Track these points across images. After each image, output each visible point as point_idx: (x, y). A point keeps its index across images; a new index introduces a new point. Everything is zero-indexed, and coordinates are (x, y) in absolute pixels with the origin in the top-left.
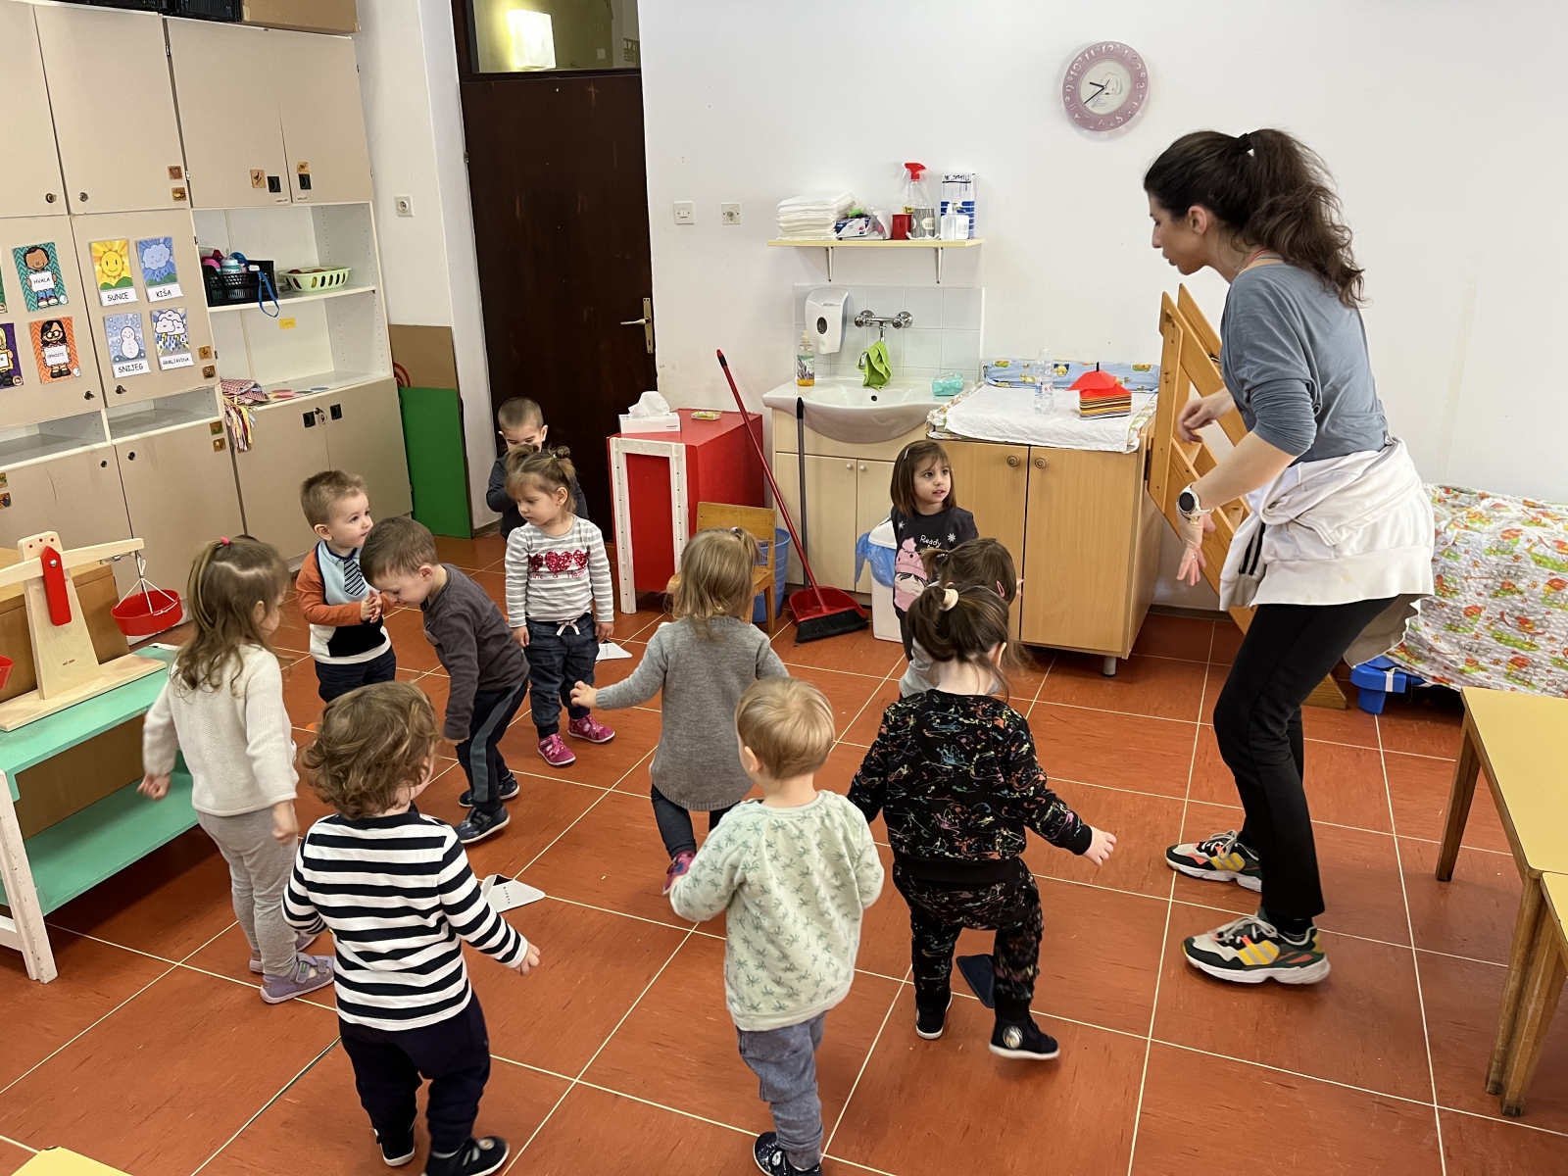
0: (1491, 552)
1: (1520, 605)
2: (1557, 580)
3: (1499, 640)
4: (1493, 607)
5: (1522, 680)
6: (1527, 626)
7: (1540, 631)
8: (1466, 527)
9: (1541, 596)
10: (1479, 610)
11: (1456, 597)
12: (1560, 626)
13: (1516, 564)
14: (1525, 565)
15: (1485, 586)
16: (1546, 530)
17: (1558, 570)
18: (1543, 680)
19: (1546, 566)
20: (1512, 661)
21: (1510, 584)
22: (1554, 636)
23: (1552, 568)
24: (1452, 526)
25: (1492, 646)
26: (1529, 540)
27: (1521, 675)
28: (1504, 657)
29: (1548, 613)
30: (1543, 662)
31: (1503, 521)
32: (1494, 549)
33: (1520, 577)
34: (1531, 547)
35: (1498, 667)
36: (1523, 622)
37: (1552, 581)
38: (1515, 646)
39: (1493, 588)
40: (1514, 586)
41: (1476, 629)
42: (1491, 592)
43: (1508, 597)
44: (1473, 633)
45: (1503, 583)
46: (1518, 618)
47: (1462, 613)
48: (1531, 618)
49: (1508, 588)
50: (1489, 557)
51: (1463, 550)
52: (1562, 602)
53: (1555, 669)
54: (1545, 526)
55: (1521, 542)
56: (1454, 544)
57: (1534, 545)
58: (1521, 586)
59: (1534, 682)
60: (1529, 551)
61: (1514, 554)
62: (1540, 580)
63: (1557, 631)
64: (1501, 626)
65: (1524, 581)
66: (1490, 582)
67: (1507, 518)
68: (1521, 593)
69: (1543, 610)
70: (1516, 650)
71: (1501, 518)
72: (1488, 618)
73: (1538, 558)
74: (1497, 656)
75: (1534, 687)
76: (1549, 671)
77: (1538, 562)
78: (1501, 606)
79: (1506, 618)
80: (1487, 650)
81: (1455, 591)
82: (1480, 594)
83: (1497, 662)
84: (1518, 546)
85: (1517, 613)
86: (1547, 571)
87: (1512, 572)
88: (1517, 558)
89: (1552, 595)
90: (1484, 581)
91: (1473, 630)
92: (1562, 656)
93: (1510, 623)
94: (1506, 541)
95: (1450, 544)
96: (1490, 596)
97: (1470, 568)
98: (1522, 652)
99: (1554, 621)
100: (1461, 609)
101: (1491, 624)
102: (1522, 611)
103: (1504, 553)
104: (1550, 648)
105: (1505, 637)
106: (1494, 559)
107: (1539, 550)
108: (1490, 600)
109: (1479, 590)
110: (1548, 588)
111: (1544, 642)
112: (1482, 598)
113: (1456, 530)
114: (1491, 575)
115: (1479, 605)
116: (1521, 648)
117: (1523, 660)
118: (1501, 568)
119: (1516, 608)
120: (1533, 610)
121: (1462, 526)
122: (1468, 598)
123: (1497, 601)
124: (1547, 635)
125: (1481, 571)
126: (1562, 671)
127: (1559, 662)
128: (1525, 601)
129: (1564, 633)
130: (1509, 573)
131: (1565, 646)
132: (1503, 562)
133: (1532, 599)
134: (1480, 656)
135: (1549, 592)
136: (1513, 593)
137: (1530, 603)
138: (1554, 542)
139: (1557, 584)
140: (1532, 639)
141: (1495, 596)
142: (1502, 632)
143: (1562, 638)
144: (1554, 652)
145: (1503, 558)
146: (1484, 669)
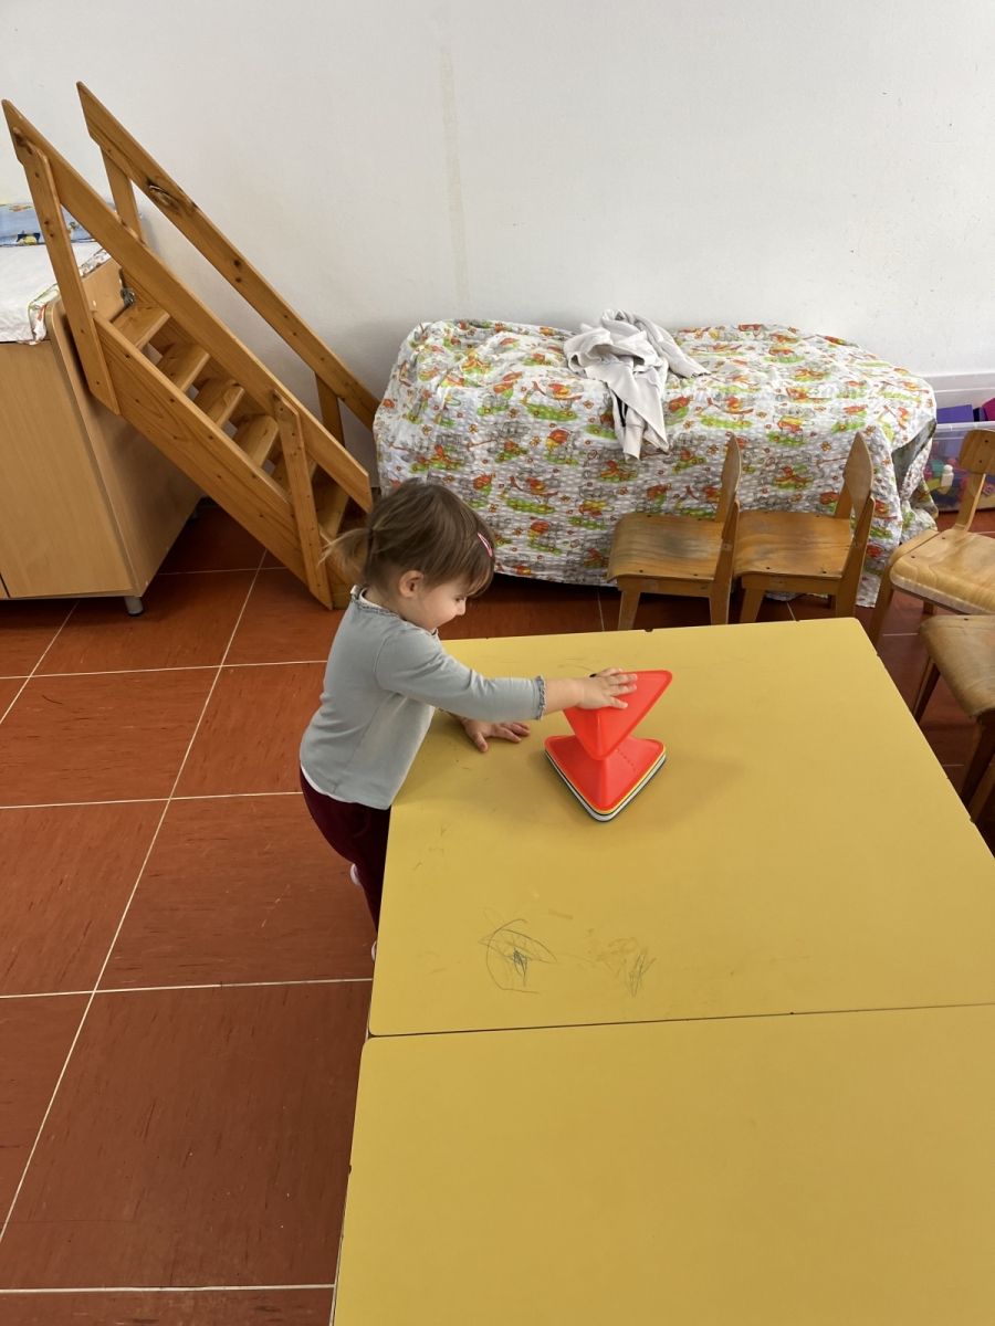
0: (487, 411)
1: (527, 466)
2: (558, 431)
3: (515, 507)
4: (503, 472)
5: (547, 546)
6: (539, 487)
7: (552, 492)
8: (462, 382)
9: (545, 453)
10: (490, 478)
11: (461, 468)
12: (570, 482)
13: (514, 420)
14: (523, 420)
15: (489, 450)
16: (551, 368)
17: (558, 419)
18: (567, 542)
19: (544, 418)
20: (533, 527)
21: (512, 444)
22: (567, 495)
23: (552, 418)
24: (446, 382)
25: (510, 515)
26: (523, 389)
27: (545, 541)
28: (524, 524)
29: (556, 471)
30: (562, 524)
31: (505, 365)
32: (488, 407)
33: (522, 435)
34: (526, 397)
35: (521, 537)
36: (533, 484)
37: (554, 433)
38: (531, 511)
39: (496, 452)
40: (517, 446)
41: (491, 501)
42: (496, 456)
43: (514, 459)
44: (489, 506)
45: (505, 444)
46: (528, 481)
47: (471, 486)
48: (540, 479)
49: (511, 450)
50: (485, 418)
51: (455, 413)
52: (568, 457)
53: (575, 529)
54: (549, 363)
55: (515, 392)
56: (445, 408)
57: (530, 393)
58: (524, 444)
59: (558, 547)
60: (524, 402)
61: (511, 408)
62: (542, 434)
63: (569, 489)
64: (514, 492)
65: (526, 437)
66: (493, 445)
67: (507, 360)
68: (525, 452)
69: (551, 467)
70: (534, 515)
71: (501, 361)
72: (501, 486)
73: (535, 409)
74: (517, 524)
75: (560, 551)
76: (570, 532)
77: (536, 414)
78: (510, 470)
79: (517, 482)
80: (508, 521)
81: (458, 463)
82: (485, 461)
83: (518, 531)
84: (513, 398)
85: (526, 476)
86: (547, 422)
87: (512, 429)
88: (514, 413)
89: (555, 449)
90: (487, 445)
91: (487, 503)
92: (578, 514)
93: (522, 487)
94: (499, 395)
95: (441, 408)
96: (497, 461)
97: (468, 434)
98: (540, 517)
99: (564, 479)
100: (468, 481)
101: (505, 492)
102: (531, 472)
103: (499, 409)
104: (565, 508)
105: (520, 503)
106: (491, 418)
107: (536, 399)
108: (497, 465)
109: (484, 457)
110: (550, 442)
111: (559, 503)
112: (489, 465)
113: (449, 388)
114: (491, 437)
115: (488, 473)
116: (538, 512)
117: (542, 524)
118: (500, 427)
119: (523, 470)
120: (541, 469)
121: (457, 380)
122: (475, 468)
123: (504, 465)
124: (560, 495)
125: (480, 435)
126: (583, 529)
127: (577, 522)
128: (531, 460)
129: (576, 489)
130: (509, 431)
131: (581, 503)
132: (500, 420)
133: (537, 457)
134: (502, 529)
135: (552, 446)
136: (517, 454)
137: (536, 462)
138: (550, 386)
139: (560, 437)
140: (547, 501)
141: (501, 460)
142: (517, 499)
143: (575, 496)
144: (570, 512)
145: (499, 415)
146: (509, 542)
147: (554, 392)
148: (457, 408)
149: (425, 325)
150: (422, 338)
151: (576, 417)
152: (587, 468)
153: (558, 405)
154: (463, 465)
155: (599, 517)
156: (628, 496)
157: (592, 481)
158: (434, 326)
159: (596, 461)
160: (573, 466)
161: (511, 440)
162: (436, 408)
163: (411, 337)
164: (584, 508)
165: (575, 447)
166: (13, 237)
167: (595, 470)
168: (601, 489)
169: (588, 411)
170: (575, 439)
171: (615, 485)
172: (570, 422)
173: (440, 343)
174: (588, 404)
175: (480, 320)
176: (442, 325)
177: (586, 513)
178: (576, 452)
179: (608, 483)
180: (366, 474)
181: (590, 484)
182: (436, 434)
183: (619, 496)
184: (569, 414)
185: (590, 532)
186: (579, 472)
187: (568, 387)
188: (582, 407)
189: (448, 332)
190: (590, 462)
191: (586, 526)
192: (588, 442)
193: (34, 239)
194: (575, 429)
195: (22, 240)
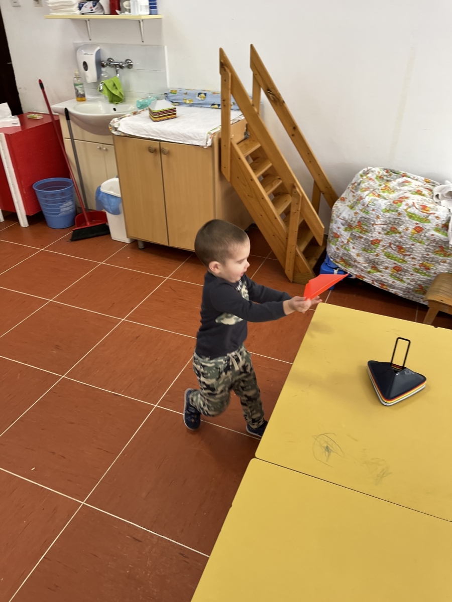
0: (387, 211)
1: (399, 239)
2: (419, 227)
3: (388, 257)
4: (387, 240)
5: (398, 278)
6: (402, 250)
7: (408, 254)
8: (379, 196)
9: (410, 235)
10: (380, 241)
11: (367, 234)
12: (418, 252)
13: (399, 217)
14: (403, 218)
15: (383, 229)
16: (424, 197)
17: (420, 221)
18: (409, 279)
19: (414, 219)
20: (394, 268)
21: (395, 228)
22: (415, 257)
23: (417, 220)
24: (371, 194)
25: (384, 260)
26: (407, 205)
27: (398, 275)
28: (390, 265)
29: (412, 245)
30: (409, 270)
31: (402, 192)
32: (388, 209)
33: (400, 225)
34: (407, 208)
35: (387, 271)
36: (400, 248)
37: (417, 227)
38: (395, 260)
39: (386, 230)
40: (397, 229)
41: (377, 251)
42: (386, 232)
43: (393, 235)
44: (375, 253)
45: (391, 227)
46: (397, 246)
47: (370, 242)
48: (404, 246)
49: (393, 231)
50: (385, 214)
51: (371, 209)
52: (420, 240)
53: (415, 274)
54: (423, 195)
55: (403, 205)
56: (367, 206)
57: (410, 207)
58: (400, 229)
59: (404, 279)
60: (406, 210)
61: (399, 212)
62: (411, 226)
63: (417, 255)
64: (389, 250)
65: (402, 227)
66: (385, 226)
67: (403, 190)
68: (400, 233)
69: (411, 242)
70: (396, 262)
71: (400, 190)
72: (384, 246)
73: (410, 214)
74: (387, 265)
75: (404, 282)
76: (412, 274)
77: (410, 217)
78: (390, 240)
79: (392, 246)
80: (382, 262)
81: (366, 231)
82: (380, 233)
83: (386, 268)
84: (401, 208)
85: (397, 244)
86: (415, 222)
87: (397, 222)
88: (399, 214)
89: (415, 235)
90: (382, 226)
91: (375, 252)
92: (418, 267)
93: (394, 249)
94: (395, 205)
95: (366, 205)
96: (385, 234)
97: (375, 219)
98: (399, 264)
99: (415, 249)
100: (369, 240)
101: (385, 249)
102: (400, 242)
103: (393, 211)
104: (412, 263)
105: (391, 255)
106: (388, 214)
107: (412, 210)
108: (385, 236)
109: (380, 231)
110: (414, 231)
111: (410, 260)
112: (381, 235)
113: (372, 197)
114: (385, 223)
115: (379, 239)
116: (398, 262)
117: (399, 267)
118: (391, 219)
119: (397, 241)
120: (405, 242)
121: (377, 195)
122: (374, 235)
123: (388, 237)
124: (412, 256)
125: (381, 221)
126: (419, 275)
127: (417, 270)
128: (401, 237)
129: (420, 255)
130: (395, 222)
131: (421, 262)
132: (392, 216)
133: (405, 236)
134: (379, 265)
135: (414, 233)
136: (396, 233)
137: (404, 238)
138: (421, 205)
139: (419, 230)
140: (404, 258)
141: (387, 234)
142: (390, 253)
143: (419, 258)
144: (414, 265)
145: (392, 214)
146: (380, 272)
147: (422, 209)
148: (373, 207)
149: (369, 168)
150: (366, 173)
151: (430, 222)
152: (429, 247)
153: (423, 215)
154: (368, 232)
155: (428, 271)
156: (446, 264)
157: (429, 253)
158: (373, 169)
159: (434, 245)
160: (422, 244)
161: (395, 226)
162: (363, 205)
163: (361, 172)
164: (421, 265)
165: (425, 236)
166: (209, 104)
167: (432, 249)
168: (433, 258)
169: (437, 221)
170: (426, 232)
171: (441, 258)
172: (426, 224)
173: (374, 177)
174: (437, 218)
175: (396, 170)
176: (377, 169)
177: (422, 267)
178: (425, 238)
179: (437, 256)
180: (323, 227)
181: (428, 255)
182: (360, 216)
183: (442, 263)
184: (427, 220)
185: (422, 276)
186: (424, 248)
187: (430, 208)
188: (434, 218)
189: (379, 172)
190: (431, 244)
191: (420, 273)
192: (433, 235)
193: (216, 106)
194: (428, 227)
195: (213, 106)
